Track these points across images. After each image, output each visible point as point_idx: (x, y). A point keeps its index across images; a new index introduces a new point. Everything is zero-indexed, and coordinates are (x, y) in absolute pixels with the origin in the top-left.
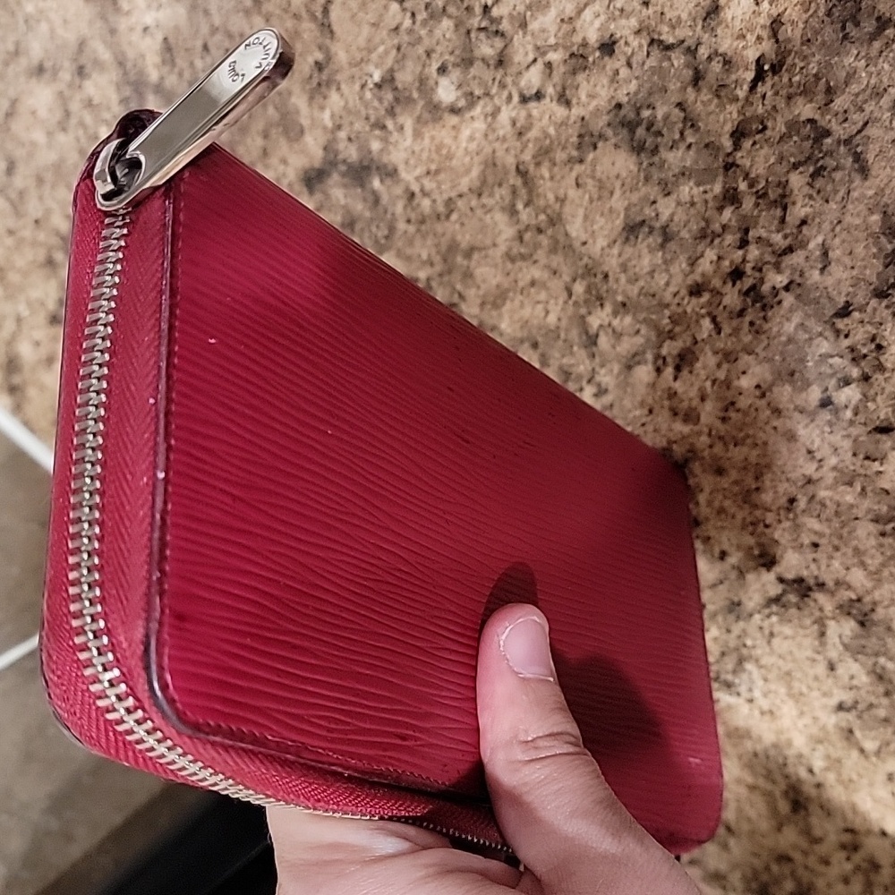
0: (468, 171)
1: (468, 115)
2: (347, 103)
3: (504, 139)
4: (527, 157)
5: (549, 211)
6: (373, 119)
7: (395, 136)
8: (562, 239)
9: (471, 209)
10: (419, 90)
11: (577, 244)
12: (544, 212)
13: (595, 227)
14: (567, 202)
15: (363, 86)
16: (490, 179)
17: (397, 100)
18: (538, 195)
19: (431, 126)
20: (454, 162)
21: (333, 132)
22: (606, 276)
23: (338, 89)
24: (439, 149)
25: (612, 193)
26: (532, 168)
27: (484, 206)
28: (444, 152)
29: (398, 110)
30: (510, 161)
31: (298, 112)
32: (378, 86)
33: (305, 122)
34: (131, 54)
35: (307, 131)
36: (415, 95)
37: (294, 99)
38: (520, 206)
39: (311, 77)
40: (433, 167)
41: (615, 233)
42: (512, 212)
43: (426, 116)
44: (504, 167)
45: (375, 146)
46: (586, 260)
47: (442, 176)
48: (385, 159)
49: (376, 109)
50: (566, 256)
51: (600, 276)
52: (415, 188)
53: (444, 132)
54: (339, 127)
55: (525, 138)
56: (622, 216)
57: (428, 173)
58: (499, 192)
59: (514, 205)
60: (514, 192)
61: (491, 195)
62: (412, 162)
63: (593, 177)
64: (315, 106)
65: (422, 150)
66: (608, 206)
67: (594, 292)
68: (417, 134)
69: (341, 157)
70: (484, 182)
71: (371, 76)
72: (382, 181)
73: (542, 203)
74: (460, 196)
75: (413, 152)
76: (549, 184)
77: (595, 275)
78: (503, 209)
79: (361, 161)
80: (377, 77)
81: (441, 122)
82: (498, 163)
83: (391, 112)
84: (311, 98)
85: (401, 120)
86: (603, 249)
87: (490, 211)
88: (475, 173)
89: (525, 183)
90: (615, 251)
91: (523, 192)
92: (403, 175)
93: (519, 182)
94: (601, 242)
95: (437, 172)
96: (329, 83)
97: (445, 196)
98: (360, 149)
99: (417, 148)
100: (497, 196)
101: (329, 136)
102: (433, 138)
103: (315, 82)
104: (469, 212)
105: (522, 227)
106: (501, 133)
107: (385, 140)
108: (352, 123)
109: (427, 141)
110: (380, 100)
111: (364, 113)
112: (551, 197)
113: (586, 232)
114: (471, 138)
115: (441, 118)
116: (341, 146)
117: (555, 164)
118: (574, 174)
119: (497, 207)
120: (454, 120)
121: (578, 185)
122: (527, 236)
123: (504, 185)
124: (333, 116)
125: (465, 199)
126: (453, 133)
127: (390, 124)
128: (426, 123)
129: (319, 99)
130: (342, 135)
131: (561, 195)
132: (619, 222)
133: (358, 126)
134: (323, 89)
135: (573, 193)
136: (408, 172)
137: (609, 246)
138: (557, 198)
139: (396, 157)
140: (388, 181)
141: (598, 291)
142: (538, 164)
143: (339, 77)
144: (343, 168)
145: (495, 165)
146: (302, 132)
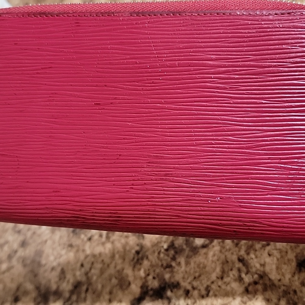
0: (214, 270)
1: (210, 246)
2: (151, 262)
3: (230, 250)
4: (242, 252)
5: (258, 272)
6: (165, 265)
7: (177, 268)
8: (268, 282)
9: (219, 287)
10: (186, 244)
11: (276, 282)
12: (256, 273)
13: (283, 271)
14: (267, 265)
15: (159, 253)
16: (226, 269)
17: (176, 252)
18: (251, 268)
19: (193, 257)
20: (207, 269)
21: (145, 278)
22: (295, 292)
23: (147, 258)
24: (198, 266)
25: (287, 252)
26: (246, 257)
27: (225, 283)
28: (201, 265)
29: (177, 256)
30: (235, 258)
31: (127, 276)
32: (167, 250)
33: (131, 279)
34: (43, 282)
35: (132, 283)
36: (185, 247)
37: (125, 271)
38: (243, 275)
39: (134, 258)
40: (197, 274)
41: (294, 269)
42: (240, 279)
43: (191, 253)
44: (232, 261)
45: (167, 276)
46: (283, 288)
47: (202, 277)
48: (172, 280)
49: (166, 260)
50: (272, 290)
51: (292, 292)
52: (189, 287)
53: (200, 258)
54: (148, 275)
55: (239, 245)
56: (294, 260)
57: (195, 278)
58: (231, 274)
59: (240, 276)
60: (239, 270)
61: (228, 276)
62: (186, 276)
63: (276, 249)
64: (136, 269)
65: (191, 269)
66: (286, 258)
67: (291, 302)
68: (187, 263)
69: (149, 288)
70: (223, 272)
71: (163, 247)
72: (172, 291)
73: (254, 270)
74: (213, 282)
75: (186, 272)
76: (255, 260)
77: (289, 293)
78: (235, 280)
79: (160, 286)
80: (165, 246)
81: (198, 253)
82: (229, 260)
83: (174, 259)
84: (134, 267)
85: (178, 260)
86: (289, 279)
87: (229, 284)
88: (218, 270)
89: (244, 265)
90: (296, 277)
91: (244, 269)
92: (183, 284)
93: (240, 265)
94: (288, 276)
95: (200, 276)
96: (142, 259)
97: (205, 286)
98: (159, 280)
99: (188, 269)
100: (231, 276)
101: (144, 280)
102: (195, 262)
103: (135, 260)
104: (218, 288)
105: (246, 285)
106: (228, 247)
107: (172, 272)
108: (154, 271)
109: (192, 264)
110: (168, 255)
111: (160, 264)
112: (258, 266)
113: (279, 274)
114: (214, 255)
115: (198, 252)
116: (150, 283)
117: (256, 250)
118: (266, 251)
119: (232, 280)
120: (204, 250)
121: (269, 255)
122: (250, 289)
123: (234, 269)
124: (145, 271)
125: (215, 283)
126: (205, 256)
127: (173, 264)
128: (191, 257)
129: (138, 266)
130: (150, 277)
131: (262, 262)
132: (294, 264)
133: (158, 271)
134: (140, 261)
135: (268, 260)
136: (184, 282)
137: (293, 276)
138: (261, 265)
139: (178, 277)
140: (175, 290)
141: (293, 300)
142: (248, 254)
143: (147, 253)
144: (151, 293)
145: (227, 262)
146: (129, 284)
